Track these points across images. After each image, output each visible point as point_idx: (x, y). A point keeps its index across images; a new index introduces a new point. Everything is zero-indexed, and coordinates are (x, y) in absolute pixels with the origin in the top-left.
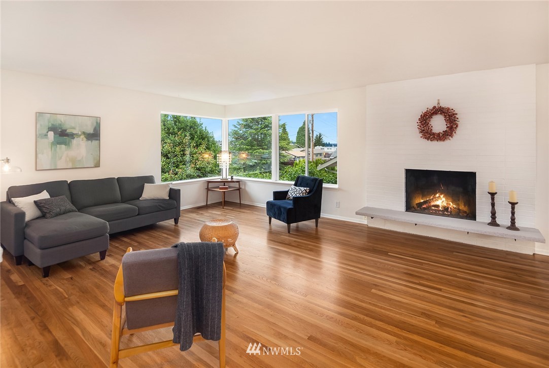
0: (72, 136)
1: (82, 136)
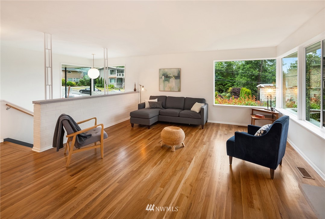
0: (170, 77)
1: (173, 78)
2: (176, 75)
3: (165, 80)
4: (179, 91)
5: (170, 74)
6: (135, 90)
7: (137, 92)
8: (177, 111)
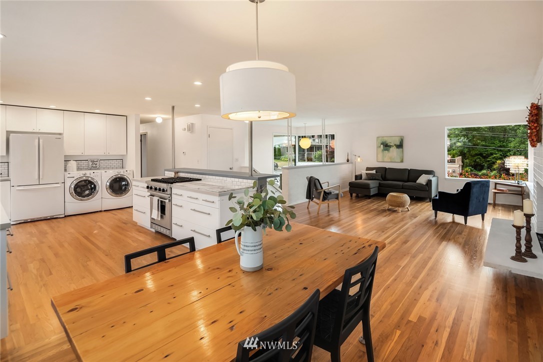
0: (390, 146)
1: (395, 147)
2: (398, 143)
3: (384, 150)
4: (402, 161)
5: (391, 143)
6: (348, 161)
7: (350, 163)
8: (401, 183)
